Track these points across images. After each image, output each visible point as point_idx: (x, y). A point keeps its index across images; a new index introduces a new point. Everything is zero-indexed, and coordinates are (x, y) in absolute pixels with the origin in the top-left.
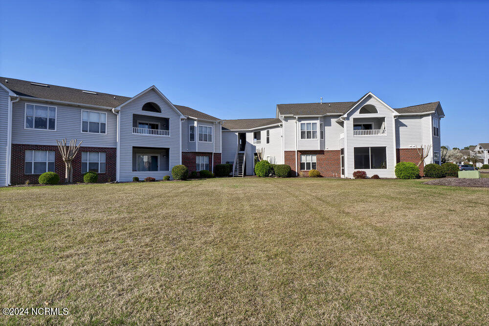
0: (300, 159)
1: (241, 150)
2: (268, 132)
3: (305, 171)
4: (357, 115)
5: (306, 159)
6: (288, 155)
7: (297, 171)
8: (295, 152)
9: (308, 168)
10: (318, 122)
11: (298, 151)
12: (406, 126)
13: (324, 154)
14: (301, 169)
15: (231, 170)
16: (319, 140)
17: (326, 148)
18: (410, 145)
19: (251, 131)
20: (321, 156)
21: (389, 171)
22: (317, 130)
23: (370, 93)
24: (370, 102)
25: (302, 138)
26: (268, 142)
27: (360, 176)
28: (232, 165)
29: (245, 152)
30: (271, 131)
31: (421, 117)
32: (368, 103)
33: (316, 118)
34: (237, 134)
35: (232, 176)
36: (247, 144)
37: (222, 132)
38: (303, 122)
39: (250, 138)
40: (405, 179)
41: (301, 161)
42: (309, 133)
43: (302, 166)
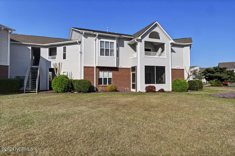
0: (98, 75)
1: (34, 65)
2: (65, 49)
3: (102, 86)
4: (147, 39)
5: (103, 75)
6: (88, 70)
7: (95, 86)
8: (93, 67)
9: (105, 83)
10: (115, 42)
11: (97, 67)
12: (175, 52)
13: (118, 71)
14: (99, 84)
15: (22, 85)
16: (116, 58)
17: (120, 65)
18: (177, 67)
19: (46, 47)
20: (116, 72)
21: (168, 86)
22: (114, 49)
23: (157, 22)
24: (156, 30)
25: (101, 55)
26: (64, 57)
27: (151, 90)
28: (24, 80)
29: (39, 67)
30: (68, 47)
31: (183, 46)
32: (154, 30)
33: (113, 38)
34: (30, 48)
35: (22, 92)
36: (41, 59)
37: (11, 44)
38: (102, 40)
39: (44, 53)
40: (181, 92)
41: (99, 76)
42: (107, 50)
43: (100, 81)
